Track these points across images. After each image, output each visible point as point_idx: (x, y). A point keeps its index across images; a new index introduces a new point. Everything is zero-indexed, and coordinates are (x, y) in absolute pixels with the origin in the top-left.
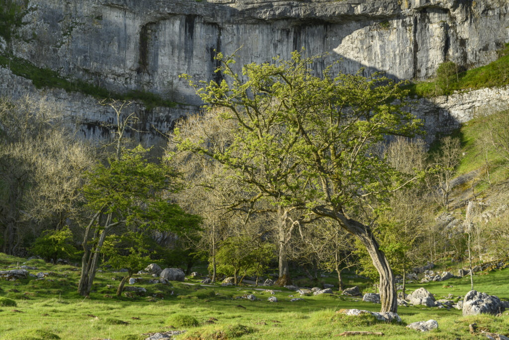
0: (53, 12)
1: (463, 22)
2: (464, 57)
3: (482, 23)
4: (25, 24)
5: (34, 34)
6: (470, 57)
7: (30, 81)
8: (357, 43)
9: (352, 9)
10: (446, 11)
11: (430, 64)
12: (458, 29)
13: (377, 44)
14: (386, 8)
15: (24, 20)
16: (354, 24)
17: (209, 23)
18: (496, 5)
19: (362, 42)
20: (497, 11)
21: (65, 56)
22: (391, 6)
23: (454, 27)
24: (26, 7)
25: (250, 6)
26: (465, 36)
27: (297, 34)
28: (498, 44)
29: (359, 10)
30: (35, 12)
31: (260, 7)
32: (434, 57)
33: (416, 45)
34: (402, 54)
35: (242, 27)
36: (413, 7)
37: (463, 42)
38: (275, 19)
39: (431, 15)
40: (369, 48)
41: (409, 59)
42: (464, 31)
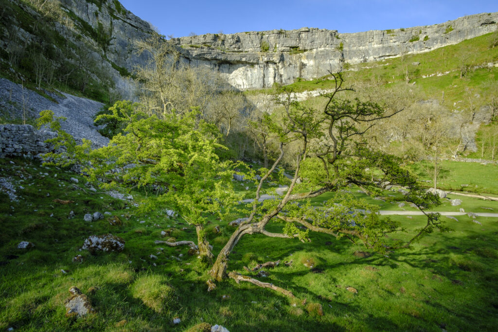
0: (123, 41)
1: (282, 68)
2: (281, 81)
3: (288, 69)
4: (112, 45)
5: (116, 51)
6: (284, 81)
7: (119, 72)
8: (242, 72)
9: (241, 59)
10: (275, 63)
11: (269, 83)
12: (280, 71)
13: (249, 73)
14: (254, 60)
15: (111, 42)
16: (241, 65)
17: (186, 58)
18: (293, 63)
19: (243, 72)
20: (293, 66)
21: (129, 63)
22: (256, 59)
23: (278, 69)
24: (111, 36)
25: (203, 52)
26: (282, 73)
27: (219, 66)
28: (294, 78)
29: (244, 59)
30: (115, 40)
31: (207, 54)
32: (270, 80)
33: (264, 75)
34: (259, 78)
35: (199, 61)
36: (264, 60)
37: (281, 76)
38: (212, 59)
39: (270, 65)
40: (246, 75)
41: (261, 80)
42: (282, 71)
